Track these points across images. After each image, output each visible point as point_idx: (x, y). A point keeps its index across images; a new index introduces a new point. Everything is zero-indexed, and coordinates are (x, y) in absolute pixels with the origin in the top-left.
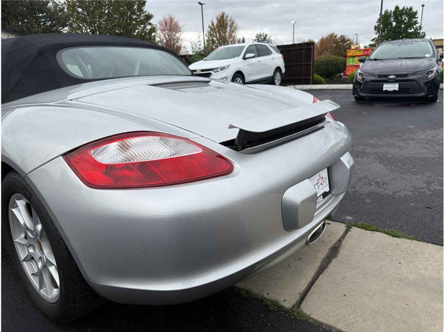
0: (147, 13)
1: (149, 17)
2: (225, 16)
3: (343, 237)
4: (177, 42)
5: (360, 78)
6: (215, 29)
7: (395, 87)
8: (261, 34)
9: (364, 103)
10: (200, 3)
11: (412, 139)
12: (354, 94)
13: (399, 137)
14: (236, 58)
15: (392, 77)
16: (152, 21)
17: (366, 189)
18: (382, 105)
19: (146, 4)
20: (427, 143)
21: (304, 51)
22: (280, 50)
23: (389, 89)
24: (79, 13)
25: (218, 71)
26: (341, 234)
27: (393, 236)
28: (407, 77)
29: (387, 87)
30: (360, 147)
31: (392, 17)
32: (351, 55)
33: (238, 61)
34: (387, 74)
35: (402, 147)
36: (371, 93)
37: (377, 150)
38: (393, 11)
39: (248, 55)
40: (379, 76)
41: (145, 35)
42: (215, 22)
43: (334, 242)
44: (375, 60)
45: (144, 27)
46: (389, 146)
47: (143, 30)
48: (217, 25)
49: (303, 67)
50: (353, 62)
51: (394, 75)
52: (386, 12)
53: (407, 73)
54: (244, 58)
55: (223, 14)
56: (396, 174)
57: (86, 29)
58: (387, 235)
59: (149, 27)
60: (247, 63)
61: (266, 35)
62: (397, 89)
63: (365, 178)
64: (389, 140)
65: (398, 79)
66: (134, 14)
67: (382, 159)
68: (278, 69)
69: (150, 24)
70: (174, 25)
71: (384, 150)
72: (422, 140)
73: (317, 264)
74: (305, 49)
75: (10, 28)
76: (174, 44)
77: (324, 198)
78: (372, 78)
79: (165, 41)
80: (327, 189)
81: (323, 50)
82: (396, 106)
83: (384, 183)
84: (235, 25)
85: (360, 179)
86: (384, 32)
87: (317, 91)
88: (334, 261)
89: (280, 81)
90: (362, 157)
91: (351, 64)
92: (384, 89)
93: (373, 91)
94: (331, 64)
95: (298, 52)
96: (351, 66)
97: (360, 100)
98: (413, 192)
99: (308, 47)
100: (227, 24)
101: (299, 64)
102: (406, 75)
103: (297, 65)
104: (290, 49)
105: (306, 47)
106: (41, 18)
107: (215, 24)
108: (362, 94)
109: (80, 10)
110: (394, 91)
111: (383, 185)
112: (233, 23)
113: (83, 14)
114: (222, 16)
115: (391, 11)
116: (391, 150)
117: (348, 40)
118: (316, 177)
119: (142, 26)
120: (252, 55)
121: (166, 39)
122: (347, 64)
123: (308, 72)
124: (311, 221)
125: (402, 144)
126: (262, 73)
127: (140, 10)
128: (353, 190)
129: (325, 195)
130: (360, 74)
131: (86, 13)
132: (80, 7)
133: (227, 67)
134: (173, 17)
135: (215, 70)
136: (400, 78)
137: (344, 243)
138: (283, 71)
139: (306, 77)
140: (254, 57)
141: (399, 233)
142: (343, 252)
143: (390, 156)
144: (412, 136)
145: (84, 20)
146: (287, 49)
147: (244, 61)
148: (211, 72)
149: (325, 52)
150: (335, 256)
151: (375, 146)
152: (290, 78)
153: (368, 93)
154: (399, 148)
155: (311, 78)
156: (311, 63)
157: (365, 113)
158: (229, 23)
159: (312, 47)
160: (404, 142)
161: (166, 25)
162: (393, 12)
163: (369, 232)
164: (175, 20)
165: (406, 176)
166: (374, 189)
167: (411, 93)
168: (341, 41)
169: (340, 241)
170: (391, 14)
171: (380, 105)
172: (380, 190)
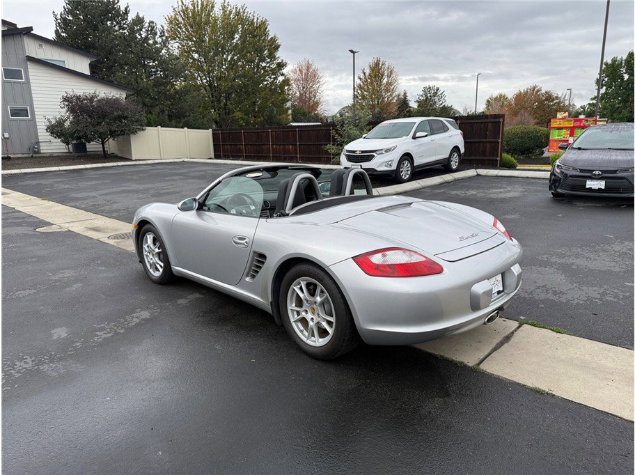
0: (280, 61)
1: (281, 66)
2: (381, 63)
3: (516, 330)
4: (315, 97)
5: (559, 171)
6: (367, 81)
7: (601, 184)
8: (430, 88)
9: (564, 200)
10: (351, 51)
11: (605, 251)
12: (550, 189)
13: (591, 248)
14: (404, 137)
15: (597, 173)
16: (285, 71)
17: (543, 296)
18: (585, 205)
19: (279, 49)
20: (619, 256)
21: (490, 124)
22: (458, 122)
23: (593, 187)
24: (194, 59)
25: (382, 153)
26: (514, 329)
27: (557, 332)
28: (616, 173)
29: (591, 184)
30: (545, 256)
31: (624, 67)
32: (556, 126)
33: (407, 141)
34: (592, 169)
35: (590, 259)
36: (571, 190)
37: (562, 261)
38: (624, 58)
39: (418, 134)
40: (581, 171)
41: (276, 88)
42: (368, 72)
43: (506, 334)
44: (579, 149)
45: (275, 78)
46: (577, 256)
47: (273, 81)
48: (370, 75)
49: (488, 145)
50: (558, 136)
51: (600, 171)
52: (614, 61)
53: (616, 169)
54: (414, 138)
55: (378, 61)
56: (575, 285)
57: (201, 80)
58: (552, 332)
59: (281, 79)
60: (417, 144)
61: (438, 89)
62: (603, 188)
63: (543, 286)
64: (579, 250)
65: (604, 175)
66: (264, 61)
67: (565, 269)
68: (456, 149)
69: (282, 75)
70: (312, 73)
71: (570, 261)
72: (616, 252)
73: (493, 346)
74: (492, 122)
75: (116, 80)
76: (310, 99)
77: (498, 294)
78: (574, 173)
79: (298, 94)
80: (501, 289)
81: (520, 109)
82: (603, 206)
83: (561, 292)
84: (394, 75)
85: (538, 288)
86: (611, 88)
87: (505, 179)
88: (506, 345)
89: (457, 164)
90: (546, 267)
91: (556, 138)
92: (587, 187)
93: (573, 188)
94: (528, 138)
95: (482, 125)
96: (556, 141)
97: (558, 197)
98: (585, 301)
99: (497, 120)
100: (383, 75)
101: (482, 140)
102: (615, 172)
103: (480, 142)
104: (472, 121)
105: (493, 120)
106: (153, 67)
107: (367, 74)
108: (560, 191)
109: (196, 56)
110: (600, 190)
111: (559, 294)
112: (391, 73)
113: (199, 61)
114: (377, 64)
115: (622, 58)
116: (577, 261)
117: (557, 98)
118: (493, 279)
119: (273, 77)
120: (425, 134)
121: (300, 92)
122: (551, 138)
123: (494, 152)
124: (488, 306)
125: (592, 256)
126: (435, 155)
127: (272, 56)
128: (530, 296)
129: (499, 292)
130: (558, 166)
131: (203, 59)
132: (197, 52)
133: (393, 149)
134: (311, 63)
135: (378, 152)
136: (606, 175)
137: (515, 334)
138: (462, 151)
139: (491, 158)
140: (426, 136)
141: (562, 330)
142: (514, 340)
143: (574, 267)
144: (606, 247)
145: (200, 69)
146: (467, 121)
147: (414, 140)
148: (374, 154)
149: (522, 111)
150: (507, 342)
151: (561, 256)
152: (471, 158)
153: (568, 190)
154: (587, 260)
155: (499, 159)
156: (500, 140)
157: (560, 215)
158: (386, 73)
159: (501, 120)
160: (594, 253)
161: (302, 73)
162: (625, 60)
163: (537, 328)
164: (313, 67)
165: (584, 288)
166: (550, 296)
167: (621, 193)
168: (546, 99)
169: (513, 333)
170: (621, 63)
171: (582, 204)
172: (555, 298)
